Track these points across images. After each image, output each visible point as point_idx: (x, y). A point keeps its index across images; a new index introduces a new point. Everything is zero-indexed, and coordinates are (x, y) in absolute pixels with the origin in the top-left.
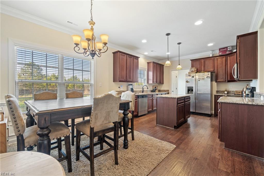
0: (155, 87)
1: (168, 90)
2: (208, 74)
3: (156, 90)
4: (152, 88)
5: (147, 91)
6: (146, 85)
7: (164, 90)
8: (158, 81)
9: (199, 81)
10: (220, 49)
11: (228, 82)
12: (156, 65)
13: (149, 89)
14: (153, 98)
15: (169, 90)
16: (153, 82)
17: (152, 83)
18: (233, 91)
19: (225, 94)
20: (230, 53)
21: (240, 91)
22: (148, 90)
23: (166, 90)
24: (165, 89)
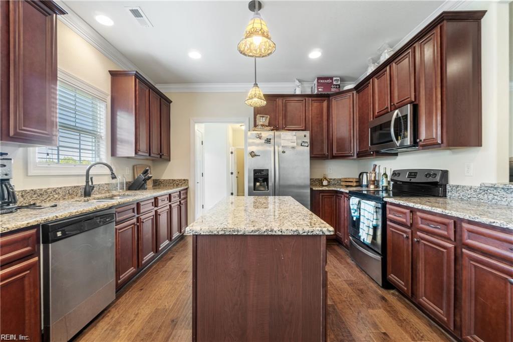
0: (146, 172)
1: (184, 180)
2: (305, 136)
3: (145, 180)
4: (131, 172)
5: (109, 187)
6: (105, 162)
7: (174, 180)
8: (155, 149)
9: (284, 152)
10: (319, 79)
11: (331, 159)
12: (147, 90)
13: (119, 179)
14: (142, 217)
15: (188, 180)
16: (136, 153)
17: (133, 155)
18: (334, 179)
19: (324, 186)
20: (337, 90)
21: (353, 178)
22: (114, 181)
23: (180, 180)
24: (176, 178)
